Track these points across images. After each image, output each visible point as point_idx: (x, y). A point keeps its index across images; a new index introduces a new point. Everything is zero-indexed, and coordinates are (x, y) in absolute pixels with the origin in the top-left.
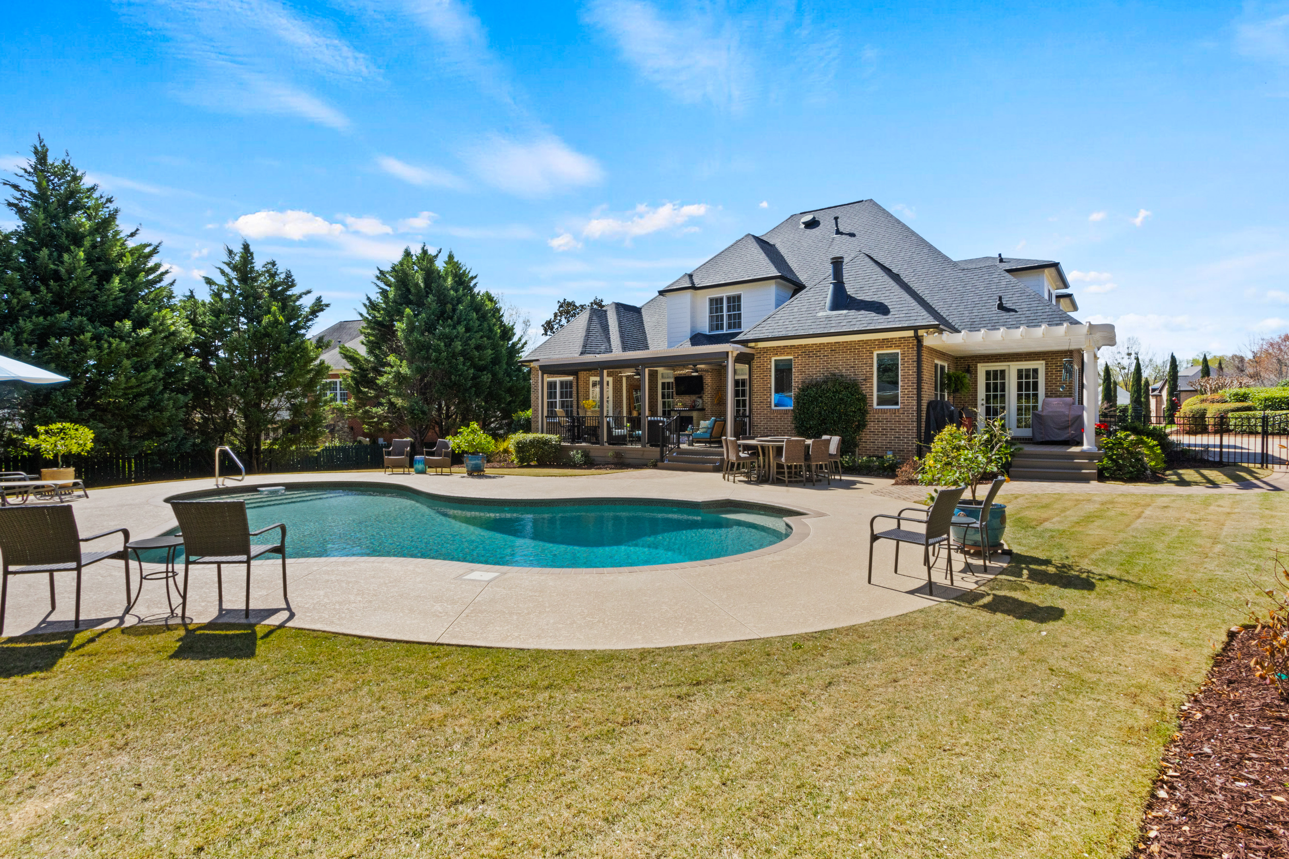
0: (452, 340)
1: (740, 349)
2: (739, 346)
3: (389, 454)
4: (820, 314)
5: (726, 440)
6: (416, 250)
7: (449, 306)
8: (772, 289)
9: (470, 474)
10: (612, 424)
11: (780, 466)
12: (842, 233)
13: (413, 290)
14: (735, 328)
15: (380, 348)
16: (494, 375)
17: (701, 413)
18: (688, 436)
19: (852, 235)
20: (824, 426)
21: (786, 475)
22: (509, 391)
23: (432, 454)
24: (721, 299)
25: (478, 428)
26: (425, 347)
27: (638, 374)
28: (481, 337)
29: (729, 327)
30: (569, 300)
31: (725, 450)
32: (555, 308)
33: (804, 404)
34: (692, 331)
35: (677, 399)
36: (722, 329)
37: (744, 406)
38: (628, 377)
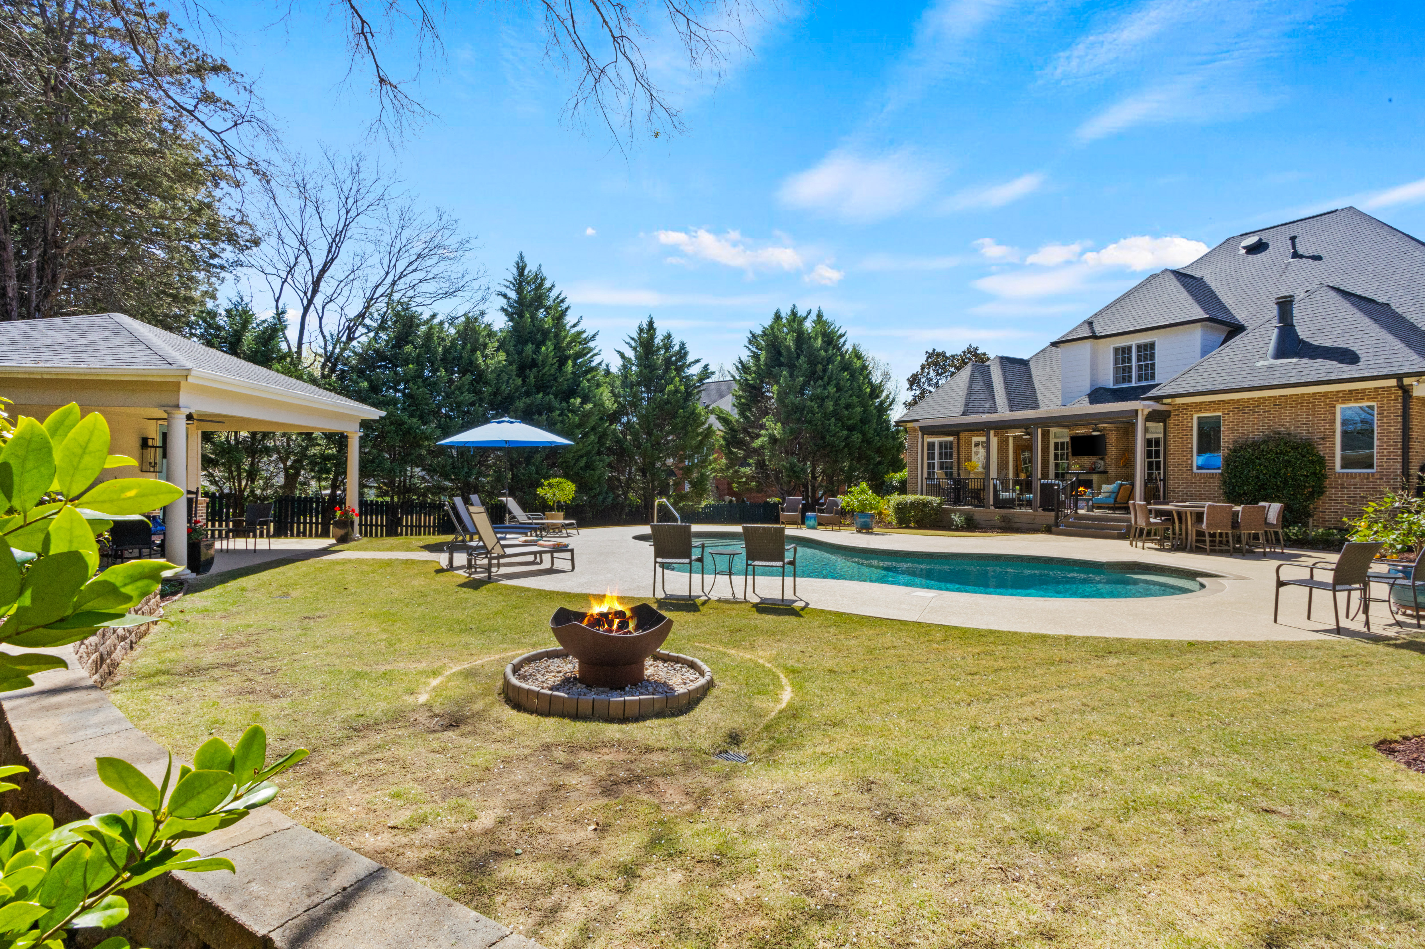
0: (823, 400)
1: (1153, 406)
2: (1151, 403)
3: (783, 510)
4: (1260, 363)
5: (1134, 504)
6: (785, 312)
7: (820, 367)
8: (1196, 336)
9: (859, 531)
10: (999, 487)
11: (1200, 534)
12: (1301, 257)
13: (784, 352)
14: (1146, 379)
15: (750, 410)
16: (864, 435)
17: (1103, 476)
18: (1087, 500)
19: (1317, 258)
20: (1263, 492)
21: (1208, 543)
22: (878, 451)
23: (822, 511)
24: (1130, 348)
25: (867, 488)
26: (799, 409)
27: (1028, 434)
28: (851, 396)
29: (1140, 379)
30: (939, 350)
31: (1132, 516)
32: (923, 360)
33: (1237, 467)
34: (1092, 385)
35: (1073, 460)
36: (1130, 381)
37: (1158, 468)
38: (1015, 437)
